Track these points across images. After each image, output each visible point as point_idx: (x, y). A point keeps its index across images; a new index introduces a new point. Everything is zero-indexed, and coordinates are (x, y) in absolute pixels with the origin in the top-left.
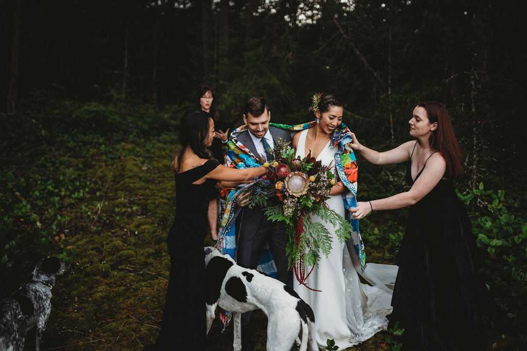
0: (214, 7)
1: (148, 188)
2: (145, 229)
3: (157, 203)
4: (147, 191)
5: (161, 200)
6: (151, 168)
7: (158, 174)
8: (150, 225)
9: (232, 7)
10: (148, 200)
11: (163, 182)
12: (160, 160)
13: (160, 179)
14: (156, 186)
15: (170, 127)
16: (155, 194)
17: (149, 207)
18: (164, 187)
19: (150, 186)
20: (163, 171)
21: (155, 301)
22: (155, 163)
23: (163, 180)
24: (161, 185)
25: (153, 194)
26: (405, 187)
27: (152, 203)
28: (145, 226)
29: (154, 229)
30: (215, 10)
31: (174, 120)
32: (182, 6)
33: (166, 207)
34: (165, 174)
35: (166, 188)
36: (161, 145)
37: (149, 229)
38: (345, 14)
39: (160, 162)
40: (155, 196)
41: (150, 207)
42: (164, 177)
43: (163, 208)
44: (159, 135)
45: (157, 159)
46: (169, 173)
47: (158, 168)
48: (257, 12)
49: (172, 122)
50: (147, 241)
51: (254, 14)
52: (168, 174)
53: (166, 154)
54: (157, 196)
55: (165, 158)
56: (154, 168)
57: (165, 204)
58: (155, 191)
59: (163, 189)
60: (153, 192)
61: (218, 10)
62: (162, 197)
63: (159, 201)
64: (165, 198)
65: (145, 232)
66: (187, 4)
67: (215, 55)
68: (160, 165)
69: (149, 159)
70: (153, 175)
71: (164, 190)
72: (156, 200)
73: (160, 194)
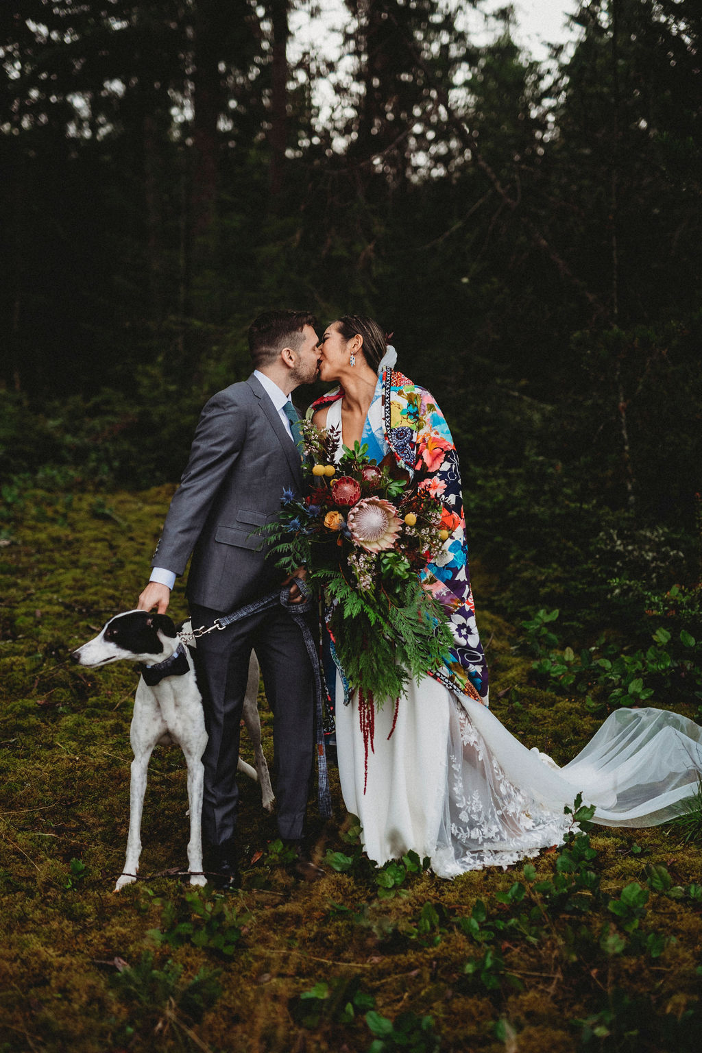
0: (176, 134)
1: (15, 585)
2: (13, 663)
3: (38, 614)
4: (13, 591)
5: (48, 608)
6: (20, 542)
7: (38, 556)
8: (26, 656)
9: (227, 135)
10: (16, 608)
11: (52, 571)
12: (40, 525)
13: (42, 566)
14: (33, 581)
15: (64, 452)
16: (34, 597)
17: (18, 622)
18: (52, 582)
19: (19, 581)
20: (52, 551)
21: (47, 791)
22: (28, 532)
23: (52, 567)
24: (47, 578)
25: (29, 597)
26: (653, 565)
27: (27, 614)
28: (14, 659)
29: (34, 665)
30: (181, 142)
31: (75, 434)
32: (87, 134)
33: (61, 623)
34: (57, 556)
35: (59, 584)
36: (40, 493)
37: (23, 664)
38: (541, 151)
39: (41, 531)
40: (31, 600)
41: (22, 622)
42: (52, 561)
43: (54, 624)
44: (35, 472)
45: (32, 523)
46: (66, 553)
47: (37, 544)
48: (296, 147)
49: (69, 439)
50: (20, 687)
51: (289, 153)
52: (62, 556)
53: (56, 512)
54: (38, 599)
55: (53, 521)
56: (25, 543)
57: (59, 615)
58: (33, 591)
59: (52, 586)
60: (29, 592)
61: (189, 141)
62: (50, 602)
63: (44, 610)
64: (59, 604)
65: (12, 670)
66: (102, 125)
67: (181, 262)
68: (42, 536)
69: (13, 523)
70: (24, 559)
71: (56, 588)
72: (36, 607)
73: (45, 598)
